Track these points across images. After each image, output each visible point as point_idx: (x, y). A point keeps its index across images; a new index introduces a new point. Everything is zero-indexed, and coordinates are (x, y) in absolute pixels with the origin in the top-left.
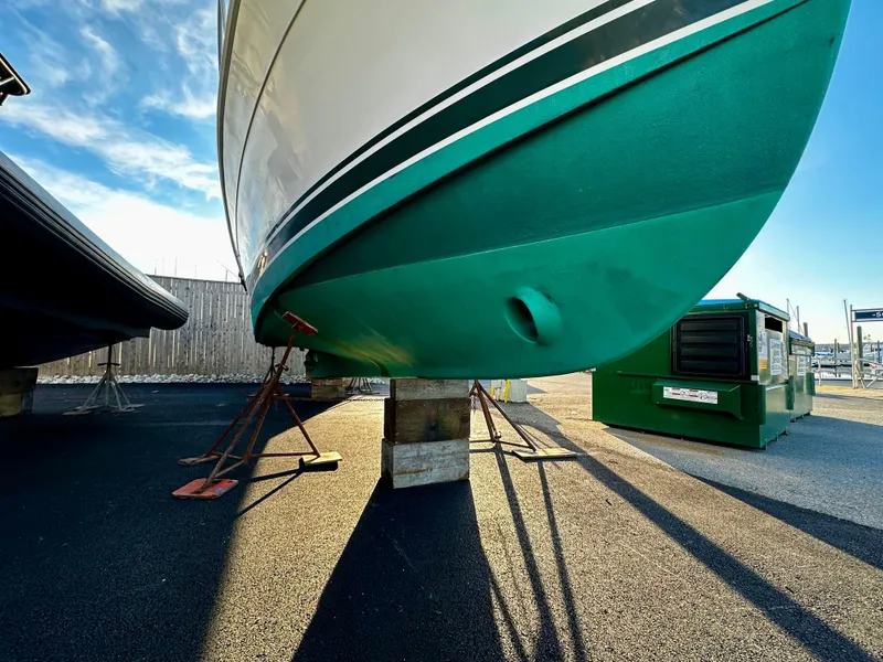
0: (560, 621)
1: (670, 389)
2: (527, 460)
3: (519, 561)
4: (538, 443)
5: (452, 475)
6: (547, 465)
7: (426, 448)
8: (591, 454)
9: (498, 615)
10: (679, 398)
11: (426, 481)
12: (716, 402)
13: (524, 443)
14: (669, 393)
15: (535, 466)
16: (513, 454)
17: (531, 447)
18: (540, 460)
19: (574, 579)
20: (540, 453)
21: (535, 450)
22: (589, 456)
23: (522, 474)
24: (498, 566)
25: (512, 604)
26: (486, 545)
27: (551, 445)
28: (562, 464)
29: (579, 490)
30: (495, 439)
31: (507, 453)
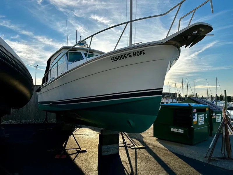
0: (134, 171)
1: (173, 129)
2: (132, 149)
3: (129, 166)
4: (136, 144)
5: (115, 152)
6: (138, 150)
7: (109, 146)
8: (150, 147)
9: (125, 171)
10: (175, 131)
11: (109, 154)
12: (183, 132)
13: (132, 144)
14: (172, 129)
15: (134, 150)
16: (129, 147)
17: (134, 145)
18: (136, 149)
19: (138, 167)
20: (136, 147)
21: (135, 146)
22: (149, 148)
23: (131, 152)
24: (125, 166)
25: (128, 170)
26: (123, 164)
27: (140, 145)
28: (141, 150)
29: (143, 155)
30: (125, 143)
31: (128, 147)
